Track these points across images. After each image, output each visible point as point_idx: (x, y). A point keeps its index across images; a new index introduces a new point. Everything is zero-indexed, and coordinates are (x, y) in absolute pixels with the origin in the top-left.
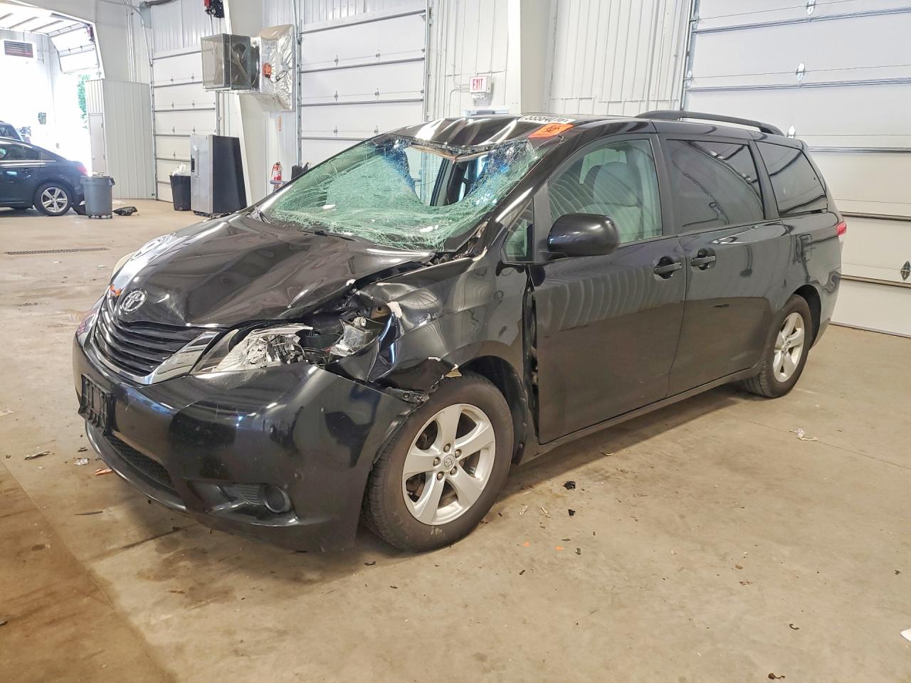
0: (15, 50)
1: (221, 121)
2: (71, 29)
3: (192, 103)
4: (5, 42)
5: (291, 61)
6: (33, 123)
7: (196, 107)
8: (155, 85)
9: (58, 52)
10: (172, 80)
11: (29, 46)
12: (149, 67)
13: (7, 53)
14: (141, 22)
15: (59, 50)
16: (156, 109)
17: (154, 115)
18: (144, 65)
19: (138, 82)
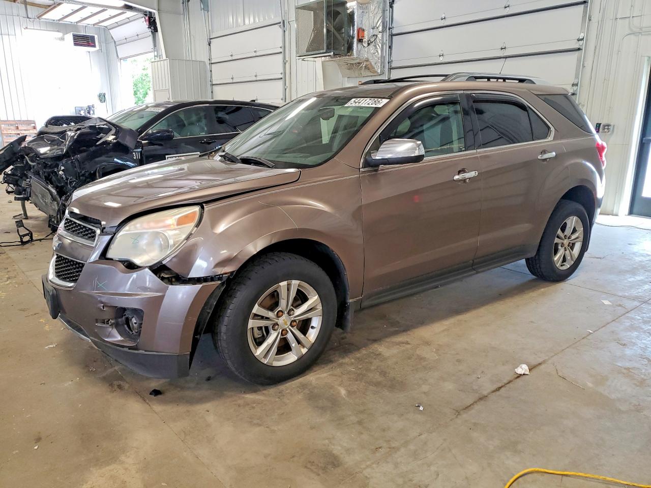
0: (81, 42)
1: (287, 90)
2: (129, 20)
3: (255, 74)
4: (74, 36)
5: (381, 24)
6: (95, 101)
7: (258, 78)
8: (212, 62)
9: (115, 42)
10: (232, 56)
11: (93, 38)
12: (208, 46)
13: (76, 44)
14: (201, 6)
15: (115, 40)
16: (214, 83)
17: (212, 89)
18: (202, 44)
19: (194, 59)
